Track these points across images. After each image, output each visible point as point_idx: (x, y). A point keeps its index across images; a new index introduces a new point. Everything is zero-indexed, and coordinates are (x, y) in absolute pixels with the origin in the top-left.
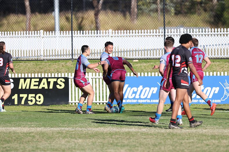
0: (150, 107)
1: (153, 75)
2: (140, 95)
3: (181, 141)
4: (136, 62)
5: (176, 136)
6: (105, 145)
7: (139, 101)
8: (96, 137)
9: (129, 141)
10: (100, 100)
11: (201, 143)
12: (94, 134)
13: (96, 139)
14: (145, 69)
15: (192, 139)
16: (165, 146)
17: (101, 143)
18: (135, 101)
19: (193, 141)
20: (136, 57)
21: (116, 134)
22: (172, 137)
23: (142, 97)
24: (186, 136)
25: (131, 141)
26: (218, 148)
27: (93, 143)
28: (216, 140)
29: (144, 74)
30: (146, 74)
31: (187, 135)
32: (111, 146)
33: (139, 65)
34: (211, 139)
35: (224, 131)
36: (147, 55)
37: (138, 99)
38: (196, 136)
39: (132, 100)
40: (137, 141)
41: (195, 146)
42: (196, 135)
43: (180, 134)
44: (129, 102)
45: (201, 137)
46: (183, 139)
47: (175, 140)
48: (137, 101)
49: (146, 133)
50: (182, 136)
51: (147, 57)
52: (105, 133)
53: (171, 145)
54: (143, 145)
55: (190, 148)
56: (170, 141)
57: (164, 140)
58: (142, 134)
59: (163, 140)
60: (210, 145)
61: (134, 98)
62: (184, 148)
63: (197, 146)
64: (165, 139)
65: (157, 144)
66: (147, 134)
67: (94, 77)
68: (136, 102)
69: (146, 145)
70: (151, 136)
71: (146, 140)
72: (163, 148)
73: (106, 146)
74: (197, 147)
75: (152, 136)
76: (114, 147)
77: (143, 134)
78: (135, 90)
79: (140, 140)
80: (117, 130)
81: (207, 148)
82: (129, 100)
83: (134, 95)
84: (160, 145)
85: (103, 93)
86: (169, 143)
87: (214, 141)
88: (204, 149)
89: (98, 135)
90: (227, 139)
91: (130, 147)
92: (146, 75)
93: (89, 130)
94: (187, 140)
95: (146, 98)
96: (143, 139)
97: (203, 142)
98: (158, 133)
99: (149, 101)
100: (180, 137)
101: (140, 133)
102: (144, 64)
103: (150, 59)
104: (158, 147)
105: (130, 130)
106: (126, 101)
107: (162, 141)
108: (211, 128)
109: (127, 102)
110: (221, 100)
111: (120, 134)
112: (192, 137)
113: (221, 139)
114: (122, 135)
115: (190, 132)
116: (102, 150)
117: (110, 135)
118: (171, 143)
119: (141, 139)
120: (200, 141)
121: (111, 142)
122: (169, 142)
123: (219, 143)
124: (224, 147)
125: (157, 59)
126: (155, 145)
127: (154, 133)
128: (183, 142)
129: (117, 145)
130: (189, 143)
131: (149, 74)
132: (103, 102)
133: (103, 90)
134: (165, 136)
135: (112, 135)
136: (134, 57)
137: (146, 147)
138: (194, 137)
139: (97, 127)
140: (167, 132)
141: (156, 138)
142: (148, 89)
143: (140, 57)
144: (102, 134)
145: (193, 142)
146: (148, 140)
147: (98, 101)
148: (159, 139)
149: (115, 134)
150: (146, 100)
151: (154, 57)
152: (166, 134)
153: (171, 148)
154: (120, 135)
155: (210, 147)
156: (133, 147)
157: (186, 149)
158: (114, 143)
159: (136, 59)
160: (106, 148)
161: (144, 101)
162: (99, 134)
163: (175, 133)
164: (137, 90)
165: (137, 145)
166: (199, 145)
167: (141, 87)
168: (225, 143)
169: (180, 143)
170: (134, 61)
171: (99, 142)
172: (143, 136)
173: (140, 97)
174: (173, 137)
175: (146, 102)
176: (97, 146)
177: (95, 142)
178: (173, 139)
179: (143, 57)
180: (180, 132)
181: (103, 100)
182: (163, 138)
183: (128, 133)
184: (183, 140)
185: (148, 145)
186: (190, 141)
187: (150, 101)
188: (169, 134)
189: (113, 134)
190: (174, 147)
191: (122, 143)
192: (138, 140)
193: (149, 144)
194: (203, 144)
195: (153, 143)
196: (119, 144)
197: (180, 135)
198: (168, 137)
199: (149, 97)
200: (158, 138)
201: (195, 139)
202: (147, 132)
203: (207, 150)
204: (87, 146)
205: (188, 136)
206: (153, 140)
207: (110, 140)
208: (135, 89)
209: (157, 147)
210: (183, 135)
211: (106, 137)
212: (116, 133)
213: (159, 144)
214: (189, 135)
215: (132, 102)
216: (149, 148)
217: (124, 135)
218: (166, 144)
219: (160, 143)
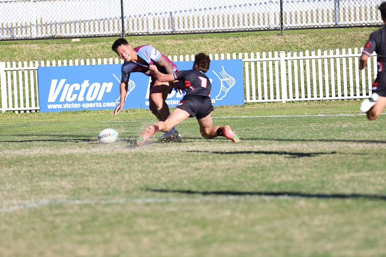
0: (101, 114)
1: (105, 63)
2: (85, 96)
3: (155, 165)
4: (77, 43)
5: (147, 158)
6: (35, 175)
7: (85, 106)
8: (19, 163)
9: (73, 168)
10: (19, 107)
11: (187, 167)
12: (15, 159)
13: (19, 167)
14: (92, 53)
15: (171, 161)
16: (130, 174)
17: (29, 172)
18: (77, 106)
19: (173, 163)
20: (76, 34)
21: (50, 159)
22: (140, 160)
23: (88, 98)
24: (163, 158)
25: (76, 168)
26: (214, 173)
27: (16, 173)
28: (210, 161)
29: (91, 61)
30: (94, 61)
31: (163, 156)
32: (44, 178)
33: (81, 47)
34: (202, 159)
35: (222, 147)
36: (94, 31)
37: (81, 103)
38: (178, 157)
39: (73, 104)
40: (85, 167)
41: (177, 172)
42: (179, 155)
43: (153, 154)
44: (67, 107)
45: (186, 158)
46: (158, 161)
47: (146, 163)
48: (81, 105)
49: (99, 155)
50: (156, 157)
51: (94, 33)
52: (32, 156)
53: (140, 172)
54: (95, 173)
55: (169, 175)
56: (137, 165)
57: (129, 165)
58: (92, 156)
59: (127, 165)
60: (200, 169)
61: (76, 101)
62: (160, 175)
63: (181, 171)
64: (130, 163)
65: (118, 170)
66: (101, 157)
67: (9, 68)
68: (79, 107)
69: (101, 173)
70: (107, 158)
71: (100, 165)
72: (127, 177)
73: (36, 177)
74: (180, 173)
75: (109, 158)
76: (50, 177)
77: (95, 157)
78: (77, 88)
79: (90, 166)
80: (52, 152)
81: (196, 174)
82: (67, 104)
83: (75, 96)
84: (122, 172)
85: (24, 95)
86: (136, 169)
87: (206, 163)
88: (191, 175)
89: (21, 160)
90: (227, 160)
91: (75, 177)
92: (94, 63)
93: (7, 154)
94: (165, 162)
95: (95, 101)
96: (95, 164)
97: (189, 165)
98: (118, 154)
99: (100, 105)
100: (153, 159)
101: (88, 156)
102: (90, 45)
103: (99, 36)
104: (120, 175)
105: (72, 151)
106: (63, 106)
107: (125, 166)
108: (201, 144)
109: (65, 107)
110: (217, 99)
111: (56, 158)
112: (172, 159)
113: (218, 159)
114: (60, 160)
115: (169, 151)
116: (31, 183)
117: (41, 160)
118: (140, 168)
119: (92, 165)
120: (185, 164)
121: (44, 170)
122: (136, 167)
123: (214, 165)
124: (223, 171)
125: (110, 36)
126: (114, 173)
127: (112, 155)
128: (158, 166)
129: (54, 175)
130: (168, 167)
131: (99, 60)
132: (25, 109)
133: (24, 90)
134: (129, 159)
135: (44, 160)
136: (73, 34)
137: (101, 176)
138: (176, 158)
139: (19, 149)
140: (132, 153)
141: (115, 162)
142: (97, 85)
143: (83, 33)
144: (29, 159)
145: (173, 166)
146: (103, 165)
147: (16, 108)
148: (120, 163)
149: (48, 158)
150: (95, 104)
151: (105, 33)
152: (130, 155)
153: (140, 175)
154: (56, 160)
155: (200, 171)
156: (80, 177)
157: (163, 176)
158: (50, 171)
159: (76, 37)
160: (37, 179)
161: (92, 105)
162: (23, 160)
163: (144, 153)
164: (81, 88)
165: (87, 173)
166: (184, 170)
167: (86, 83)
168: (223, 166)
169: (154, 168)
170: (74, 40)
171: (25, 172)
172: (94, 160)
173: (85, 99)
174: (142, 159)
175: (94, 106)
176: (22, 178)
177: (19, 171)
178: (143, 163)
179: (87, 33)
180: (152, 152)
181: (25, 107)
182: (126, 161)
183: (70, 156)
184: (159, 163)
185: (103, 172)
186: (169, 165)
187: (102, 105)
188: (136, 155)
189: (47, 158)
190: (144, 175)
191: (63, 171)
192: (87, 166)
193: (105, 171)
194: (190, 168)
195: (111, 169)
196: (58, 173)
197: (153, 156)
198: (134, 160)
199: (99, 99)
200: (118, 162)
201: (177, 161)
202: (101, 153)
203: (196, 176)
204: (7, 179)
205: (166, 157)
206: (111, 164)
207: (42, 168)
208: (77, 86)
209: (117, 174)
210: (157, 155)
211: (34, 163)
212: (51, 157)
213: (120, 170)
214: (168, 156)
215: (73, 107)
216: (106, 177)
217: (64, 159)
218: (131, 171)
219: (122, 169)
